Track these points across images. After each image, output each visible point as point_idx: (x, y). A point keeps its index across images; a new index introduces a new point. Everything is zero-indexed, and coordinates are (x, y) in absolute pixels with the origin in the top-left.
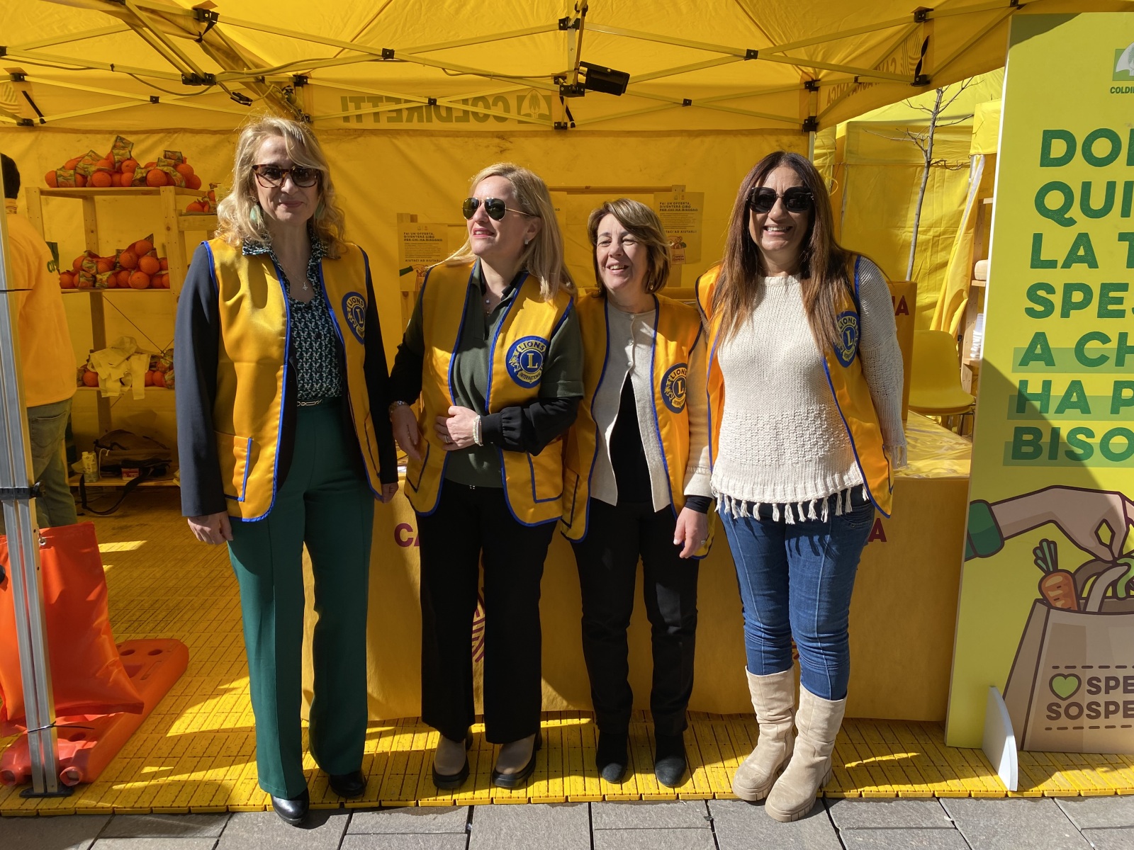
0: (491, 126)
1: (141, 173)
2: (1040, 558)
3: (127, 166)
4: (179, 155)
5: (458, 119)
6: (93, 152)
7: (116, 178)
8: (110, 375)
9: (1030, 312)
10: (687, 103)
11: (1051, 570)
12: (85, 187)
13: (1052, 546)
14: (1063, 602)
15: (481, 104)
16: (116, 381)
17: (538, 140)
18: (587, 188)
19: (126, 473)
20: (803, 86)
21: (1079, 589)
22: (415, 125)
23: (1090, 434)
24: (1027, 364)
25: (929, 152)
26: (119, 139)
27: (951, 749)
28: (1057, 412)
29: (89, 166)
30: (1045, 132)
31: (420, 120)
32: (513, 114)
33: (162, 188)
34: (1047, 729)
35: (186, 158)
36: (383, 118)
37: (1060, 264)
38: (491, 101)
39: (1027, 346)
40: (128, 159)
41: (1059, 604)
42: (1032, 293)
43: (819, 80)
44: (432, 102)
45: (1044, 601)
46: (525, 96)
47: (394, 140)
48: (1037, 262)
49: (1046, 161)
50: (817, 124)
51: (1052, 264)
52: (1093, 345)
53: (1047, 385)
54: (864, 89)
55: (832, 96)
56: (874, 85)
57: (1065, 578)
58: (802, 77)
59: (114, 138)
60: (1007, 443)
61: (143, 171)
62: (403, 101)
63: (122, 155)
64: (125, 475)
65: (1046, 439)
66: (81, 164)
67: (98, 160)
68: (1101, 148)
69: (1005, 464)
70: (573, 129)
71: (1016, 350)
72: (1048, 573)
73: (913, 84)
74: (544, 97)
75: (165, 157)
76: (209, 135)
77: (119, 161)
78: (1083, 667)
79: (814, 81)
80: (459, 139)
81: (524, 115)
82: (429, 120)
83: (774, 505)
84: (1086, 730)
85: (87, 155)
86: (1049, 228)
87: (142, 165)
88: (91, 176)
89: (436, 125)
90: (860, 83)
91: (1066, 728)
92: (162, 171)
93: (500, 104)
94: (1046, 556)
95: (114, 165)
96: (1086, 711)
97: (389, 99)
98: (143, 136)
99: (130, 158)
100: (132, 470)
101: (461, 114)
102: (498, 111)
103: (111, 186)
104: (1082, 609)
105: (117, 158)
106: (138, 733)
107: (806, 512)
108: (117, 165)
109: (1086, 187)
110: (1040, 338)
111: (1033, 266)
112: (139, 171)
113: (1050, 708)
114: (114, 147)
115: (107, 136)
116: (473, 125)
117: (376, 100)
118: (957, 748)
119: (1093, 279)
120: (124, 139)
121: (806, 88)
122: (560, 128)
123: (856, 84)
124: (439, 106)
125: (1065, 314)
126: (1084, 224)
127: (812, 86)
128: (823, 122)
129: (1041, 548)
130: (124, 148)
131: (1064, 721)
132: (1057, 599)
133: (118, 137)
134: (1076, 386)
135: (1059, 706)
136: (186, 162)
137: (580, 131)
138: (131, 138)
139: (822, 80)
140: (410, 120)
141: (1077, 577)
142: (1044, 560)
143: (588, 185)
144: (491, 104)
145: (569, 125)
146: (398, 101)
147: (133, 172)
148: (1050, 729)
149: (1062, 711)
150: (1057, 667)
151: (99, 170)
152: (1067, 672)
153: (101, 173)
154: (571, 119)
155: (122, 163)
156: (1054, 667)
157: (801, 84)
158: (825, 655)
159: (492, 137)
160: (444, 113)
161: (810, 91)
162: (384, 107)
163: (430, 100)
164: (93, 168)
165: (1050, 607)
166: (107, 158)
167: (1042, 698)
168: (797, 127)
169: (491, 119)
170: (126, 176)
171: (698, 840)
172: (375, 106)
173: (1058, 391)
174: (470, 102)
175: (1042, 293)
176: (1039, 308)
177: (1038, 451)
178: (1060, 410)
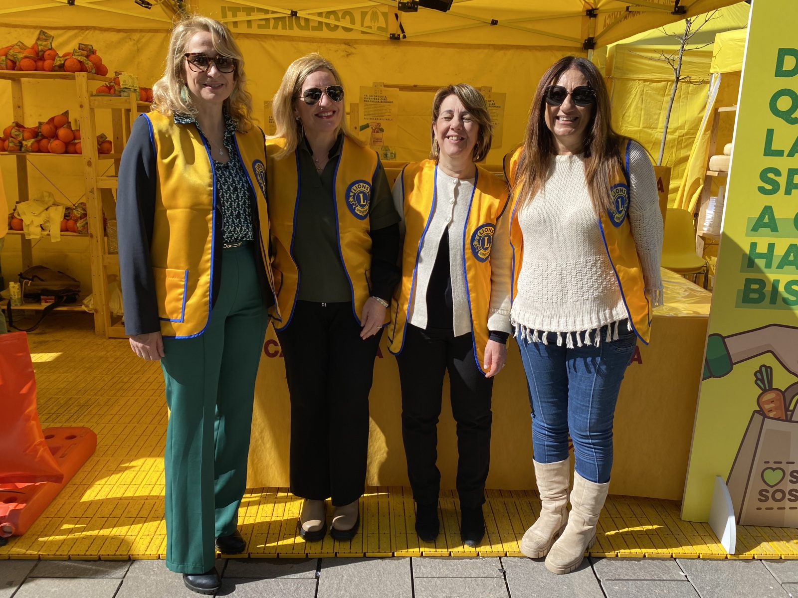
0: (340, 34)
1: (60, 61)
2: (760, 380)
3: (49, 55)
4: (90, 47)
5: (314, 28)
6: (21, 42)
7: (40, 64)
8: (32, 221)
9: (762, 190)
10: (494, 23)
11: (767, 388)
12: (15, 70)
13: (769, 370)
14: (775, 413)
15: (332, 17)
16: (37, 226)
17: (377, 48)
18: (415, 86)
19: (43, 299)
20: (585, 13)
21: (787, 405)
22: (280, 31)
24: (757, 230)
25: (678, 69)
26: (42, 33)
27: (685, 523)
28: (778, 268)
29: (17, 54)
30: (780, 50)
31: (284, 28)
32: (357, 26)
33: (77, 74)
34: (758, 509)
35: (96, 50)
36: (254, 25)
37: (786, 154)
38: (340, 15)
39: (757, 216)
40: (49, 49)
41: (771, 415)
42: (763, 176)
43: (598, 9)
44: (294, 14)
45: (761, 412)
46: (368, 12)
47: (263, 43)
48: (769, 151)
49: (780, 72)
50: (595, 44)
51: (780, 153)
53: (771, 246)
54: (633, 16)
55: (608, 21)
56: (641, 13)
57: (778, 395)
58: (584, 6)
59: (37, 32)
60: (739, 290)
61: (61, 59)
62: (270, 12)
63: (45, 46)
64: (43, 301)
65: (768, 288)
66: (11, 52)
67: (25, 49)
69: (736, 307)
70: (405, 40)
71: (750, 219)
72: (765, 391)
73: (673, 13)
74: (381, 12)
75: (79, 49)
76: (114, 33)
77: (42, 51)
78: (788, 463)
79: (593, 10)
80: (314, 44)
81: (365, 27)
82: (291, 28)
83: (558, 333)
84: (787, 511)
85: (16, 44)
86: (779, 124)
87: (61, 54)
88: (19, 62)
89: (296, 32)
90: (630, 12)
91: (772, 509)
92: (77, 59)
93: (348, 17)
94: (764, 378)
95: (37, 53)
96: (788, 496)
97: (260, 10)
98: (60, 32)
99: (51, 49)
100: (49, 297)
101: (317, 25)
102: (346, 23)
103: (35, 70)
104: (789, 419)
105: (40, 48)
106: (58, 499)
107: (583, 339)
108: (41, 54)
110: (768, 210)
111: (766, 154)
112: (58, 59)
113: (760, 493)
114: (38, 39)
115: (32, 30)
116: (325, 33)
117: (249, 10)
118: (690, 522)
120: (46, 33)
121: (587, 15)
122: (394, 38)
123: (627, 12)
124: (299, 17)
125: (788, 192)
127: (591, 13)
128: (599, 42)
129: (760, 371)
130: (46, 40)
131: (771, 503)
132: (770, 411)
133: (41, 31)
134: (794, 248)
135: (767, 491)
136: (96, 54)
137: (409, 42)
138: (52, 33)
139: (600, 9)
140: (275, 27)
141: (786, 394)
142: (762, 381)
143: (416, 84)
144: (340, 17)
145: (401, 36)
146: (267, 12)
147: (54, 60)
148: (760, 509)
149: (770, 495)
150: (768, 462)
151: (26, 57)
152: (775, 466)
153: (28, 59)
154: (403, 31)
155: (45, 52)
156: (765, 462)
157: (583, 11)
158: (595, 449)
159: (340, 43)
160: (303, 23)
161: (590, 18)
162: (255, 16)
163: (292, 12)
164: (21, 56)
165: (765, 416)
166: (33, 48)
167: (756, 485)
168: (579, 45)
169: (340, 29)
170: (47, 63)
171: (494, 587)
172: (249, 15)
173: (779, 252)
174: (324, 15)
175: (771, 175)
176: (768, 187)
177: (762, 298)
178: (780, 266)
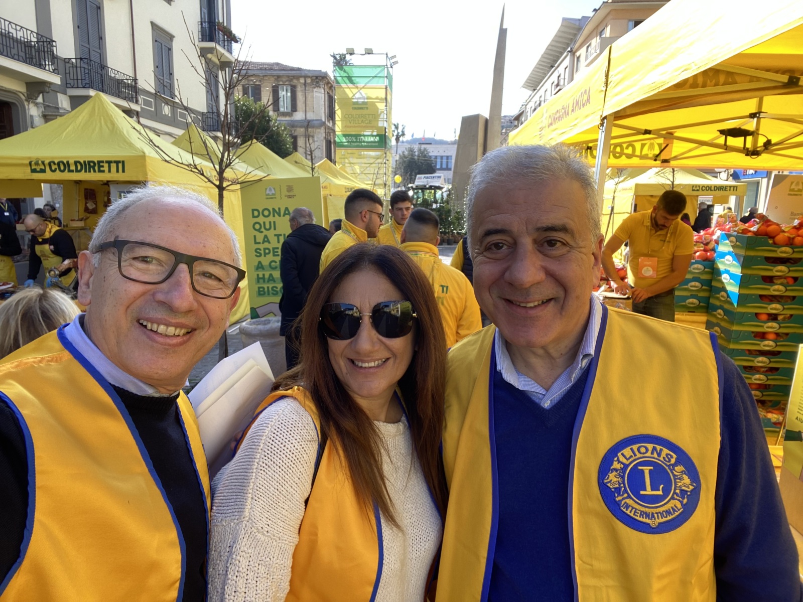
9: (256, 256)
23: (277, 288)
24: (258, 270)
30: (252, 209)
37: (261, 243)
39: (257, 265)
42: (256, 251)
48: (256, 243)
49: (254, 217)
51: (259, 243)
52: (273, 264)
53: (264, 275)
60: (256, 291)
65: (266, 289)
68: (266, 213)
69: (257, 297)
71: (255, 266)
86: (257, 234)
109: (264, 223)
110: (260, 262)
119: (270, 246)
125: (265, 256)
126: (265, 232)
134: (271, 275)
173: (267, 276)
175: (258, 251)
176: (258, 255)
177: (264, 294)
178: (268, 282)
